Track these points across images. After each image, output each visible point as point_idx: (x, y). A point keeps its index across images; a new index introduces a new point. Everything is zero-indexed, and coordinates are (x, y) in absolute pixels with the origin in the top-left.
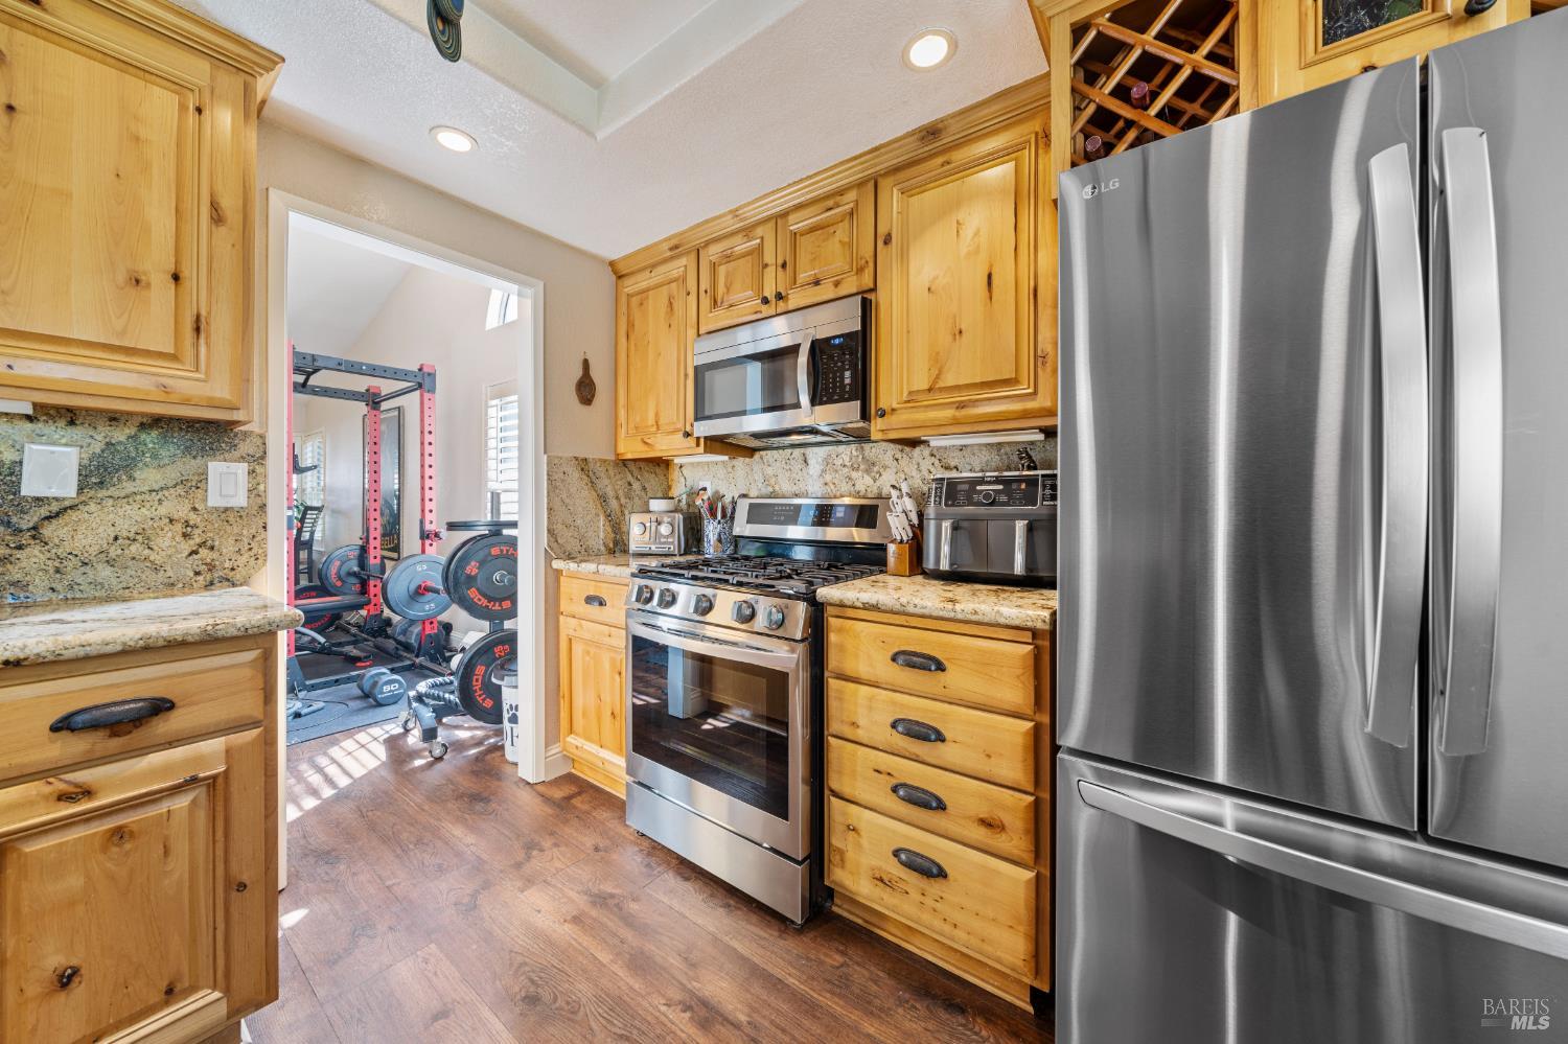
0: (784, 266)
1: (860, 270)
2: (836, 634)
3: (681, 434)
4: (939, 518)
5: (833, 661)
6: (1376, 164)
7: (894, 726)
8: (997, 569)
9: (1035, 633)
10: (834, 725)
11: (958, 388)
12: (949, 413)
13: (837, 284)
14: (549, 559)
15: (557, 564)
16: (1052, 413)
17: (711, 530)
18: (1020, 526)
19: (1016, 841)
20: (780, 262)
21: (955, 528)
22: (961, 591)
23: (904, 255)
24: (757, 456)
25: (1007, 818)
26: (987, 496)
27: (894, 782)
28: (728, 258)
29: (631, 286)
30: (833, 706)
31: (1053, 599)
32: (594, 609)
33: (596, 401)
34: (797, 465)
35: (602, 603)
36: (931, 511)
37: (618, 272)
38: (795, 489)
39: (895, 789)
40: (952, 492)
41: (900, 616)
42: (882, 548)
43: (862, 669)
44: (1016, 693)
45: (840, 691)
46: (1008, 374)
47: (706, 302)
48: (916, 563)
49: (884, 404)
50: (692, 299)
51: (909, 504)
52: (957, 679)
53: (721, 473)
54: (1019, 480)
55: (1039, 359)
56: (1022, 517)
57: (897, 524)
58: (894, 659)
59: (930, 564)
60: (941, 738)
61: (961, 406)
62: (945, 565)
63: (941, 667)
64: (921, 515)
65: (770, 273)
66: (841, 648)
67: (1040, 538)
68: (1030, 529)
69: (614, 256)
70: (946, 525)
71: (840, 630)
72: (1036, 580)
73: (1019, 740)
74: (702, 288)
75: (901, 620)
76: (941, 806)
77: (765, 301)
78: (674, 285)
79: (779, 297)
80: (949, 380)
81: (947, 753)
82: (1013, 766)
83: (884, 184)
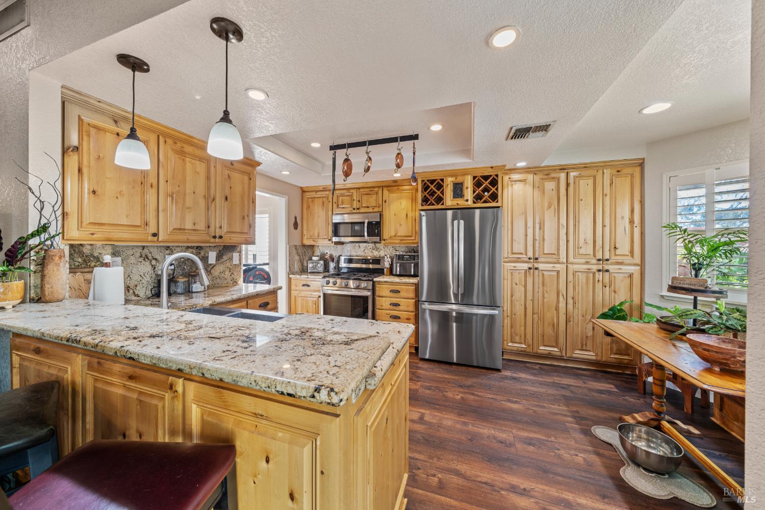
0: (359, 201)
1: (379, 207)
2: (378, 287)
3: (327, 240)
4: (397, 263)
5: (377, 293)
6: (454, 222)
7: (390, 305)
8: (408, 274)
9: (415, 284)
10: (378, 306)
11: (401, 236)
12: (399, 241)
13: (373, 209)
14: (289, 274)
15: (290, 276)
16: (418, 243)
17: (332, 265)
18: (413, 265)
19: (413, 320)
20: (358, 200)
21: (400, 265)
22: (402, 278)
23: (389, 206)
24: (345, 244)
25: (411, 317)
26: (406, 259)
27: (390, 315)
28: (343, 195)
29: (308, 195)
30: (377, 303)
31: (418, 278)
32: (306, 288)
33: (298, 228)
34: (357, 248)
35: (308, 286)
36: (394, 262)
37: (303, 191)
38: (356, 254)
39: (390, 317)
40: (400, 257)
41: (392, 283)
42: (383, 270)
43: (384, 294)
44: (412, 295)
45: (379, 300)
46: (410, 235)
47: (335, 206)
48: (391, 273)
49: (384, 238)
50: (331, 204)
51: (389, 260)
52: (402, 294)
53: (333, 249)
54: (412, 255)
55: (416, 233)
56: (413, 263)
57: (387, 265)
58: (390, 291)
59: (394, 273)
60: (399, 305)
61: (401, 240)
62: (398, 273)
63: (399, 292)
64: (392, 262)
65: (355, 202)
66: (379, 290)
67: (416, 268)
68: (414, 265)
69: (302, 186)
70: (398, 265)
71: (379, 287)
72: (415, 276)
73: (413, 303)
74: (334, 202)
75: (392, 284)
76: (400, 318)
77: (354, 209)
78: (324, 198)
79: (358, 209)
80: (399, 234)
81: (401, 308)
82: (412, 308)
83: (385, 189)
